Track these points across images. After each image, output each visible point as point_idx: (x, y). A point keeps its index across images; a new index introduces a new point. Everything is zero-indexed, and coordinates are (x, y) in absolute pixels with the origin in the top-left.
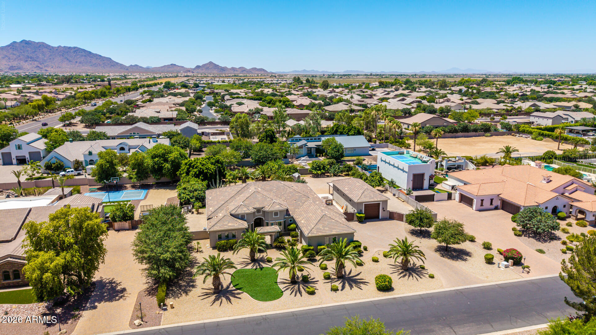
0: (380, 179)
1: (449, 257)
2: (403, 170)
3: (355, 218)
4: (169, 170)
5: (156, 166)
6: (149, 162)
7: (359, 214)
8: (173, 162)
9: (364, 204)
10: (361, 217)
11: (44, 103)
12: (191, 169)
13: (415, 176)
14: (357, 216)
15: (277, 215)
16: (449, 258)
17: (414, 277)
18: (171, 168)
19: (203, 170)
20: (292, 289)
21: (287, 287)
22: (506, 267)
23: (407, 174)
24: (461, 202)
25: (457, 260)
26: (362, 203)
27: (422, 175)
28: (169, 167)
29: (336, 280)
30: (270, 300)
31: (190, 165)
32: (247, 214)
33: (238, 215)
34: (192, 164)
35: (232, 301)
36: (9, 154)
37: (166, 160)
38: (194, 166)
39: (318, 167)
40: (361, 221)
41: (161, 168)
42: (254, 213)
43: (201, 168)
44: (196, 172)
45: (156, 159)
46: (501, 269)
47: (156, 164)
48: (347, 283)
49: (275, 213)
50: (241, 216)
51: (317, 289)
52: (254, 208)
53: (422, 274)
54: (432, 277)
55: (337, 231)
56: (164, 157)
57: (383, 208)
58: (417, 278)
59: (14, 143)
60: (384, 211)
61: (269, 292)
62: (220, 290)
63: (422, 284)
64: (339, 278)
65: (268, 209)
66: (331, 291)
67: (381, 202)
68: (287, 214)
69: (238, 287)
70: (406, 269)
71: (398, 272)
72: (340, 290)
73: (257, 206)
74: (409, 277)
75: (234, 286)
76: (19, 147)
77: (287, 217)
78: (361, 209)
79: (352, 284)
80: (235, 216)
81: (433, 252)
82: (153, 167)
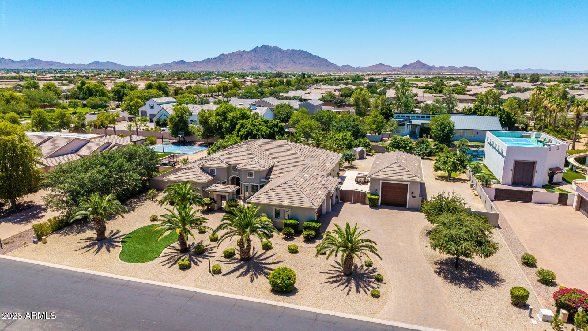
0: (457, 162)
1: (449, 276)
2: (501, 154)
3: (367, 201)
4: (227, 129)
5: (218, 125)
6: (213, 119)
7: (371, 194)
8: (232, 120)
9: (381, 181)
11: (232, 85)
13: (517, 164)
14: (369, 197)
15: (252, 176)
16: (446, 278)
17: (347, 288)
18: (230, 127)
19: (252, 131)
20: (172, 257)
21: (169, 254)
22: (544, 321)
23: (504, 159)
24: (579, 210)
25: (459, 285)
26: (379, 180)
27: (533, 164)
28: (227, 126)
29: (236, 261)
30: (132, 262)
31: (241, 124)
32: (218, 169)
33: (208, 168)
35: (100, 252)
36: (146, 112)
37: (225, 119)
38: (245, 126)
39: (396, 144)
40: (374, 205)
41: (221, 127)
42: (228, 169)
43: (250, 129)
44: (244, 132)
45: (218, 117)
46: (532, 320)
47: (218, 123)
48: (246, 267)
49: (249, 173)
50: (211, 170)
51: (198, 265)
52: (227, 163)
53: (366, 287)
54: (376, 296)
55: (290, 201)
56: (224, 116)
57: (412, 193)
58: (350, 290)
59: (148, 103)
60: (413, 197)
61: (145, 254)
62: (105, 238)
63: (347, 301)
64: (242, 259)
65: (241, 166)
66: (210, 272)
67: (409, 183)
68: (266, 177)
69: (125, 240)
70: (347, 273)
71: (333, 274)
72: (222, 274)
73: (233, 161)
74: (338, 286)
75: (123, 238)
76: (152, 107)
77: (265, 180)
78: (376, 188)
79: (249, 272)
80: (204, 169)
81: (430, 263)
82: (215, 125)
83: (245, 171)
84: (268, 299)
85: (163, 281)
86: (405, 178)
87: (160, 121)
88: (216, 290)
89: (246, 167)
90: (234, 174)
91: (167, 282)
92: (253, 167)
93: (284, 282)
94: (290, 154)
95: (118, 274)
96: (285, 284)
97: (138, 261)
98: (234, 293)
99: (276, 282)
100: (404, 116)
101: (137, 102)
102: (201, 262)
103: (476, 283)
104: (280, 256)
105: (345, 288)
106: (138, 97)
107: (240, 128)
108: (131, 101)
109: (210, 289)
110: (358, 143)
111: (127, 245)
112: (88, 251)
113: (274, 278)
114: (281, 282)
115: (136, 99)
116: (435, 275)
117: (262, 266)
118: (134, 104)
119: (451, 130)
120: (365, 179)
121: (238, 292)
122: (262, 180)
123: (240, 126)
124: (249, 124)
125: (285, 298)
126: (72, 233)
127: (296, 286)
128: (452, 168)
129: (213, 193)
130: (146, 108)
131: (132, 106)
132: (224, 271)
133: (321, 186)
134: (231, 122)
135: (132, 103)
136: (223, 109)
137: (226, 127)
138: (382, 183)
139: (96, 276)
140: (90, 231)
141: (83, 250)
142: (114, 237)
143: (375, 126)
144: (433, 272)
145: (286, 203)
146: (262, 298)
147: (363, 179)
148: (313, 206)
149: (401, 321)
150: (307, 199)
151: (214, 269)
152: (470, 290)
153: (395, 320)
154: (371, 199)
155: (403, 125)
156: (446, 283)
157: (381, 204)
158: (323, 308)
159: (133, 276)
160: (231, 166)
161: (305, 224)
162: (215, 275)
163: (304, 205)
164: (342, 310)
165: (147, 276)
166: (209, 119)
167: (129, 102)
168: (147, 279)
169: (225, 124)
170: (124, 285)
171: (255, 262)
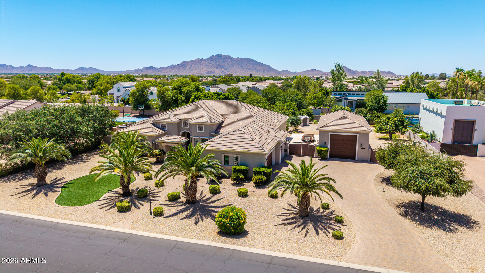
1: (417, 218)
3: (316, 154)
5: (174, 98)
6: (170, 93)
7: (320, 147)
8: (187, 94)
9: (330, 134)
10: (321, 150)
12: (195, 99)
13: (457, 123)
14: (317, 150)
15: (202, 130)
16: (413, 220)
17: (305, 230)
18: (185, 100)
20: (110, 200)
21: (109, 198)
23: (443, 119)
25: (431, 227)
26: (327, 132)
27: (472, 123)
28: (183, 99)
29: (181, 204)
30: (68, 205)
31: (195, 96)
32: (169, 123)
33: (159, 123)
34: (197, 96)
35: (36, 197)
36: (113, 94)
37: (181, 93)
38: (198, 97)
40: (323, 157)
41: (176, 100)
42: (179, 124)
47: (174, 96)
48: (191, 210)
49: (199, 127)
50: (162, 125)
51: (139, 208)
52: (178, 119)
53: (326, 229)
54: (338, 237)
55: (240, 147)
56: (180, 90)
57: (361, 144)
58: (307, 232)
59: (116, 86)
60: (362, 149)
61: (84, 198)
62: (46, 184)
63: (305, 243)
64: (188, 202)
65: (191, 120)
66: (151, 214)
67: (358, 135)
68: (216, 131)
69: (67, 185)
70: (303, 214)
71: (287, 216)
72: (164, 216)
73: (183, 117)
74: (294, 228)
75: (65, 184)
76: (119, 90)
77: (214, 134)
78: (325, 140)
79: (195, 214)
80: (156, 124)
81: (392, 206)
82: (172, 98)
83: (195, 125)
84: (214, 241)
85: (97, 223)
86: (354, 130)
87: (124, 100)
88: (155, 232)
89: (196, 121)
90: (185, 129)
91: (101, 224)
92: (203, 121)
93: (233, 221)
94: (239, 112)
95: (49, 217)
96: (234, 224)
97: (75, 205)
98: (175, 235)
99: (224, 222)
100: (341, 94)
101: (106, 87)
102: (143, 205)
103: (449, 225)
104: (228, 200)
105: (302, 230)
106: (108, 83)
107: (194, 99)
108: (101, 86)
109: (148, 231)
110: (301, 113)
111: (67, 190)
112: (25, 196)
113: (221, 217)
114: (230, 221)
115: (106, 84)
116: (401, 218)
117: (209, 210)
118: (104, 88)
119: (385, 103)
120: (311, 138)
121: (180, 234)
122: (212, 134)
123: (194, 98)
124: (202, 95)
125: (234, 240)
126: (14, 180)
127: (246, 227)
128: (394, 128)
129: (163, 144)
130: (114, 90)
131: (102, 90)
132: (166, 213)
133: (270, 137)
134: (186, 95)
135: (102, 87)
136: (179, 83)
137: (181, 100)
138: (331, 135)
139: (23, 218)
140: (33, 179)
141: (19, 195)
142: (55, 183)
143: (315, 101)
144: (398, 215)
145: (235, 149)
146: (207, 240)
147: (309, 138)
148: (264, 151)
149: (373, 265)
150: (257, 145)
151: (156, 211)
152: (444, 232)
153: (366, 264)
154: (320, 152)
155: (341, 100)
156: (415, 225)
157: (330, 157)
158: (279, 251)
159: (65, 219)
160: (181, 122)
161: (255, 169)
162: (156, 217)
163: (254, 150)
164: (301, 252)
165: (80, 219)
166: (167, 94)
167: (99, 87)
168: (80, 221)
169: (180, 97)
170: (51, 227)
171: (201, 205)
